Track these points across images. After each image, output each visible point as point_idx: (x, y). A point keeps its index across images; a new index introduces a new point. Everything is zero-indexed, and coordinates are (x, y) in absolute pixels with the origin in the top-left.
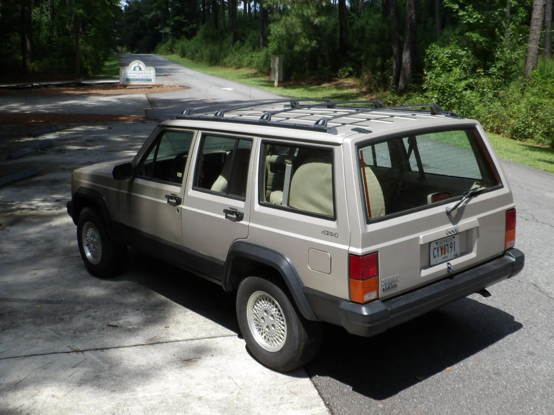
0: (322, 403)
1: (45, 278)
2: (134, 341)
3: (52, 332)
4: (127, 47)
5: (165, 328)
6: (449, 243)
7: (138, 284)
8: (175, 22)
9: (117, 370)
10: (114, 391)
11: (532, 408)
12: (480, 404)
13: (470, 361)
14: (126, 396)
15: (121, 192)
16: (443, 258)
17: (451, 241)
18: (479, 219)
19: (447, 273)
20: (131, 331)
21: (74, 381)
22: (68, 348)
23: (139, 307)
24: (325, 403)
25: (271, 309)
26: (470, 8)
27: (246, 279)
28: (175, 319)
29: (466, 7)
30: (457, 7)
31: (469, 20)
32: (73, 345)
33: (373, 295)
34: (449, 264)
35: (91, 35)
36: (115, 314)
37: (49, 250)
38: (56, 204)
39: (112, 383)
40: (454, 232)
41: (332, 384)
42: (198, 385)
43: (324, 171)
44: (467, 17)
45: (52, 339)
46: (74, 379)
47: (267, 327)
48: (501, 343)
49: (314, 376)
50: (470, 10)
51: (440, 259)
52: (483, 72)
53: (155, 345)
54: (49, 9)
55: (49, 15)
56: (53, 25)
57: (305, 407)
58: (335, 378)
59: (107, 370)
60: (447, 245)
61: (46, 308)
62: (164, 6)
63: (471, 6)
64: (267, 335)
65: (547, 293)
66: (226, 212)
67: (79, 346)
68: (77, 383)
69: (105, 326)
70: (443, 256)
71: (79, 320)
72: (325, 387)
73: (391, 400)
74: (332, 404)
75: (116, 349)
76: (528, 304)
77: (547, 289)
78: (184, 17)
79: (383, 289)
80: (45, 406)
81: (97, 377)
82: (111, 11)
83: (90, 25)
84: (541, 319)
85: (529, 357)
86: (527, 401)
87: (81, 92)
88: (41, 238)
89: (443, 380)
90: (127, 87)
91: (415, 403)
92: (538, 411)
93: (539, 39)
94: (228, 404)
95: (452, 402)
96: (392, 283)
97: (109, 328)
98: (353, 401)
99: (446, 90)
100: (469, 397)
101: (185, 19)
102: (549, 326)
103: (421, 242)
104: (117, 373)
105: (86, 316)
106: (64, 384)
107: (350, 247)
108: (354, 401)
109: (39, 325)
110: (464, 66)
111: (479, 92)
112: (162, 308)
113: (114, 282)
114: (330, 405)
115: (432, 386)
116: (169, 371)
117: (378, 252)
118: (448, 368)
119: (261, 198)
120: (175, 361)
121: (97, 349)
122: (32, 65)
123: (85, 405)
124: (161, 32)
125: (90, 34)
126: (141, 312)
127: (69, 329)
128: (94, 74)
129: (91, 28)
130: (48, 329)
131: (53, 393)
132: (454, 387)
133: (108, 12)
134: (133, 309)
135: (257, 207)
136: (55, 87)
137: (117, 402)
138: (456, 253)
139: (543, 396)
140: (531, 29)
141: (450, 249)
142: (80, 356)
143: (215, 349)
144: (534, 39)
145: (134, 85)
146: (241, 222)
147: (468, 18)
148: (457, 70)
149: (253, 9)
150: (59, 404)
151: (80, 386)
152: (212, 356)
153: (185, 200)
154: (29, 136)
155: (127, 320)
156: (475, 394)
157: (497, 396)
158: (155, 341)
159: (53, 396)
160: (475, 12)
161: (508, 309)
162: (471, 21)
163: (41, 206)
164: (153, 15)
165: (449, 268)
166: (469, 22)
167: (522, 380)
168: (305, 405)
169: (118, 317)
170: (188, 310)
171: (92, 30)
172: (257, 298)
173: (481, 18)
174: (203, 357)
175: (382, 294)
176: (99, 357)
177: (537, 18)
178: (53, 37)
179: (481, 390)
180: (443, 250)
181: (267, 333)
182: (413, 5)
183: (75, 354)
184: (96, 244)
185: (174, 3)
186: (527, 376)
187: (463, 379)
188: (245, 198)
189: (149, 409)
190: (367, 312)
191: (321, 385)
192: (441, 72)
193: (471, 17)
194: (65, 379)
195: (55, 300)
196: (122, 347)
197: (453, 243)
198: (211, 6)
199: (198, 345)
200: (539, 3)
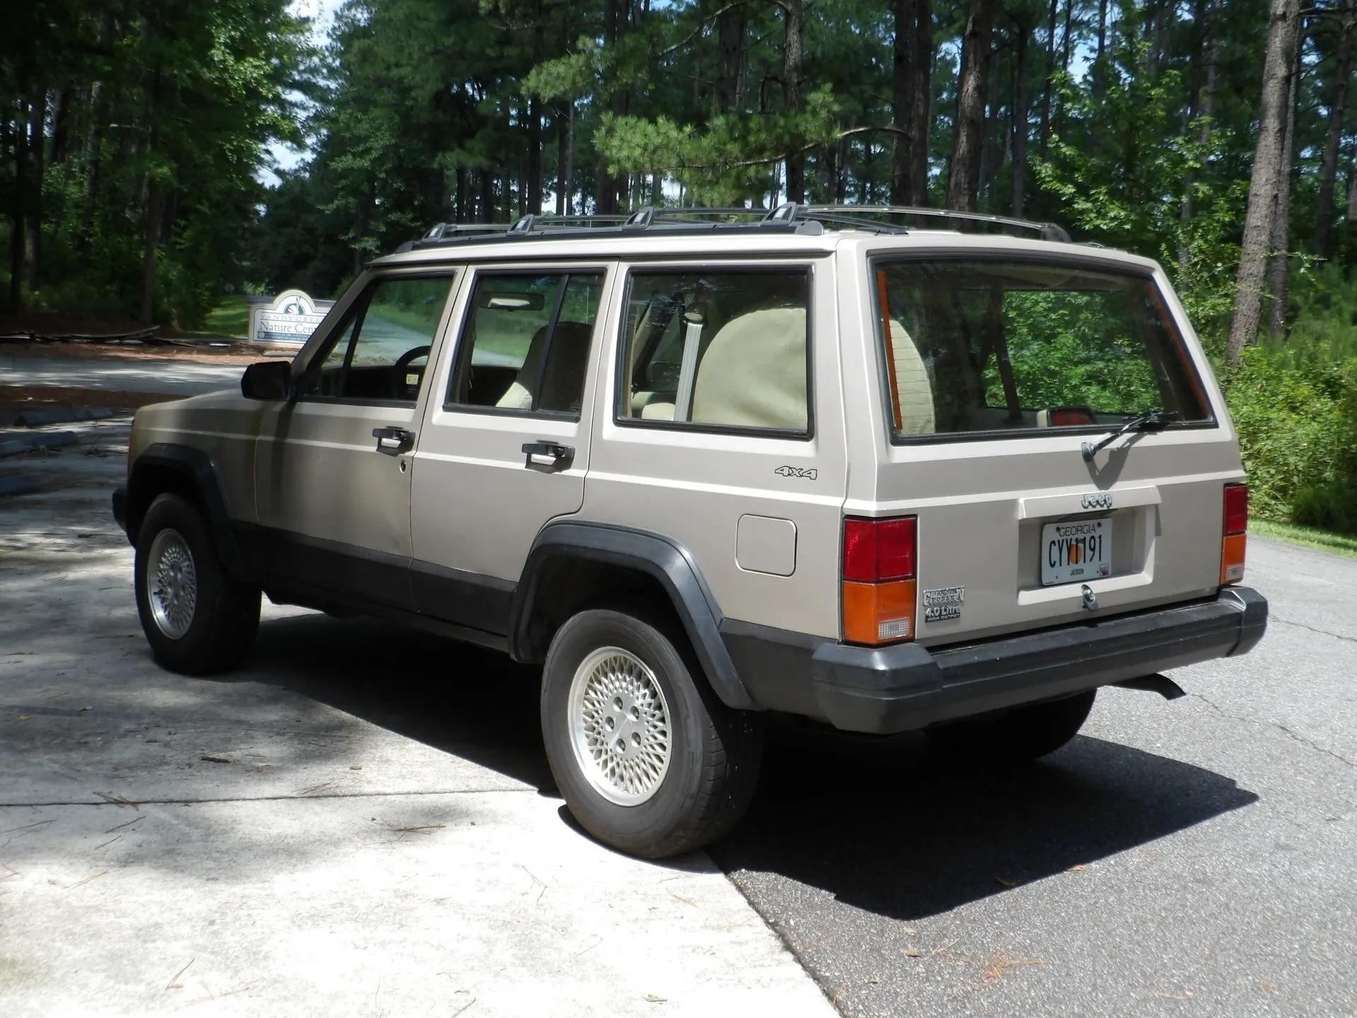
0: (759, 921)
1: (42, 669)
2: (268, 789)
3: (56, 765)
4: (267, 285)
5: (352, 768)
6: (1088, 537)
7: (284, 689)
8: (391, 225)
9: (223, 842)
10: (215, 879)
11: (1297, 947)
12: (1165, 935)
13: (1134, 857)
14: (244, 889)
15: (260, 441)
16: (1073, 573)
17: (1093, 533)
18: (1161, 488)
19: (1081, 610)
20: (260, 771)
21: (108, 856)
22: (98, 797)
23: (285, 729)
24: (767, 923)
25: (633, 693)
26: (1101, 193)
27: (571, 619)
28: (378, 755)
29: (1092, 192)
30: (1073, 190)
31: (1098, 222)
32: (110, 792)
33: (899, 628)
34: (1086, 587)
35: (182, 247)
36: (222, 740)
37: (56, 623)
38: (79, 541)
39: (210, 864)
40: (1102, 506)
41: (783, 887)
42: (434, 875)
43: (785, 328)
44: (1093, 215)
45: (55, 777)
46: (109, 853)
47: (621, 742)
48: (1208, 827)
49: (735, 871)
50: (1101, 198)
51: (1065, 570)
52: (1128, 345)
53: (324, 801)
54: (88, 167)
55: (85, 183)
56: (95, 207)
57: (713, 928)
58: (789, 876)
59: (198, 841)
60: (1084, 540)
61: (42, 722)
62: (365, 187)
63: (1103, 189)
64: (618, 764)
65: (1312, 743)
66: (530, 449)
67: (126, 794)
68: (118, 861)
69: (195, 760)
70: (1073, 566)
71: (127, 747)
72: (764, 891)
73: (936, 922)
74: (783, 923)
75: (221, 804)
76: (1268, 760)
77: (1313, 736)
78: (410, 216)
79: (927, 617)
80: (31, 900)
81: (170, 852)
82: (238, 178)
83: (183, 223)
84: (1301, 787)
85: (1280, 854)
86: (1282, 933)
87: (150, 356)
88: (39, 599)
89: (1066, 888)
90: (267, 353)
91: (997, 928)
92: (1312, 951)
93: (1262, 275)
94: (512, 913)
95: (1093, 928)
96: (948, 603)
97: (205, 764)
98: (837, 920)
99: (1042, 379)
100: (1135, 922)
101: (412, 220)
102: (1324, 799)
103: (1022, 514)
104: (224, 848)
105: (146, 740)
106: (83, 861)
107: (848, 500)
108: (840, 918)
109: (21, 752)
110: (1084, 331)
111: (1118, 392)
112: (343, 733)
113: (221, 684)
114: (778, 925)
115: (1040, 897)
116: (358, 848)
117: (916, 516)
118: (1078, 867)
119: (620, 406)
120: (375, 831)
121: (171, 801)
122: (33, 296)
123: (135, 902)
124: (353, 246)
125: (180, 244)
126: (290, 738)
127: (102, 762)
128: (184, 327)
129: (184, 229)
130: (47, 761)
131: (53, 878)
132: (1096, 902)
133: (231, 180)
134: (268, 732)
135: (610, 431)
136: (88, 343)
137: (221, 901)
138: (1102, 567)
139: (1321, 926)
140: (1243, 251)
141: (1089, 553)
142: (128, 813)
143: (480, 813)
144: (1251, 274)
145: (282, 349)
146: (565, 472)
147: (1097, 218)
148: (1067, 339)
149: (577, 210)
150: (67, 897)
151: (125, 866)
152: (473, 824)
153: (423, 439)
154: (19, 423)
155: (253, 751)
156: (1149, 917)
157: (1207, 922)
158: (325, 793)
159: (53, 883)
160: (1113, 204)
161: (1219, 766)
162: (1102, 226)
163: (41, 543)
164: (338, 207)
165: (1087, 597)
166: (1097, 227)
167: (1265, 894)
168: (714, 924)
169: (230, 746)
170: (410, 740)
171: (188, 233)
172: (597, 670)
173: (1127, 220)
174: (449, 825)
175: (921, 630)
176: (177, 817)
177: (1258, 226)
178: (91, 236)
179: (1165, 909)
180: (1074, 550)
181: (619, 760)
182: (966, 186)
183: (114, 808)
184: (183, 588)
185: (390, 181)
186: (1278, 888)
187: (1116, 888)
188: (580, 414)
189: (306, 915)
190: (885, 663)
191: (754, 888)
192: (1030, 338)
193: (1101, 214)
194: (85, 852)
195: (66, 708)
196: (238, 800)
197: (1097, 540)
198: (478, 198)
199: (435, 804)
200: (1262, 191)
